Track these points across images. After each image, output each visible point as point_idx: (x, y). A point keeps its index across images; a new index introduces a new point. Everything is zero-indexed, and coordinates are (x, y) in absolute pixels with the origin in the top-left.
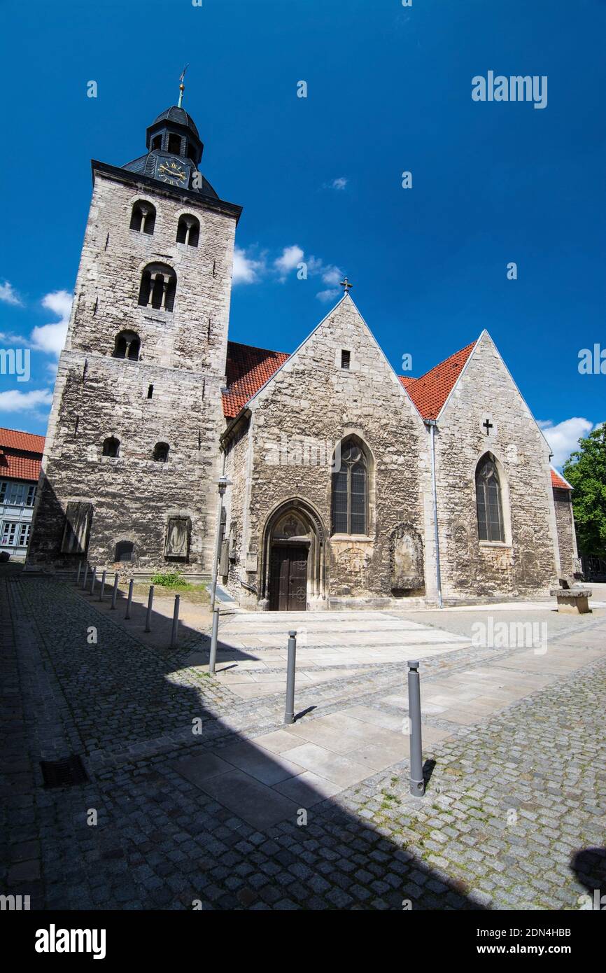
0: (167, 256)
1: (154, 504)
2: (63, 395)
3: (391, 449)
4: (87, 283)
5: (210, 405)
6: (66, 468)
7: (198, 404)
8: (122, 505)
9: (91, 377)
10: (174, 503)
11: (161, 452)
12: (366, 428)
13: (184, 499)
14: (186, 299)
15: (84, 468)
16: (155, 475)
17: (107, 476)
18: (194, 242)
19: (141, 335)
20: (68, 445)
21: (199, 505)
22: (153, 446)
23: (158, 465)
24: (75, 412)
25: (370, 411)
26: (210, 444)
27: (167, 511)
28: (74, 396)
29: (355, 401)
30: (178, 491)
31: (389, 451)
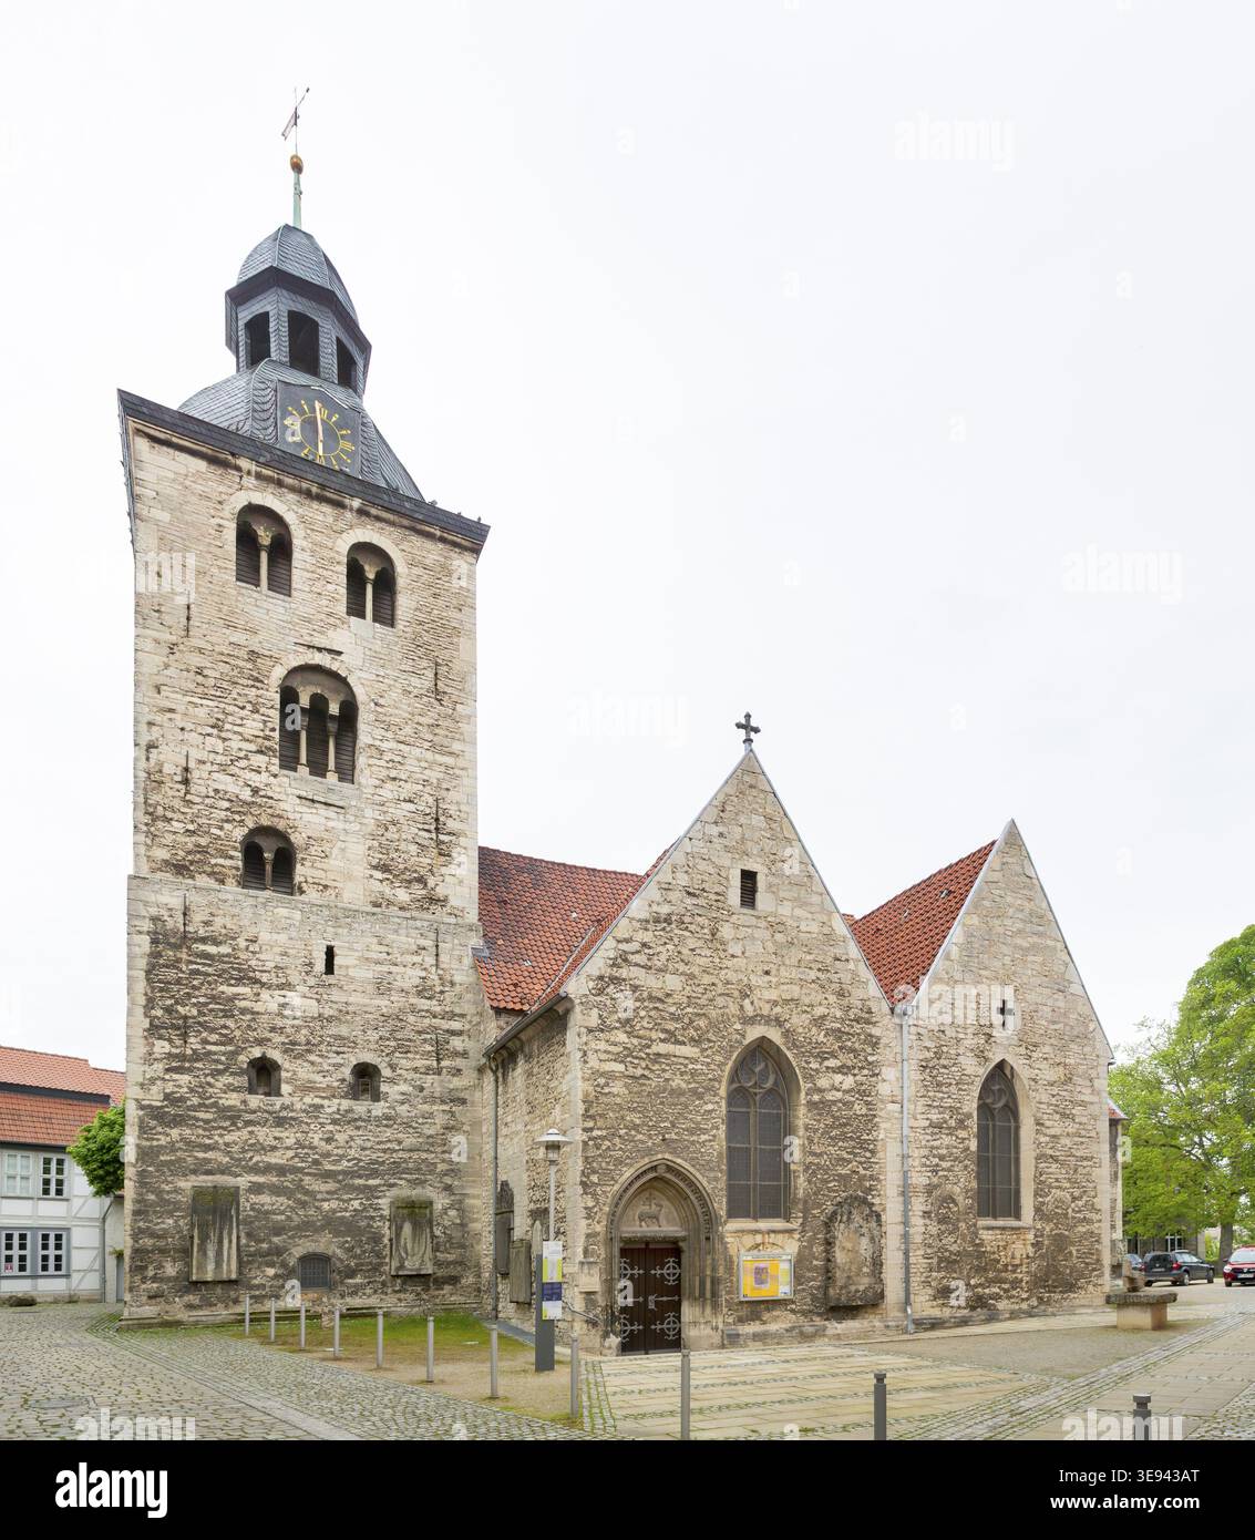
0: (330, 651)
1: (361, 1182)
2: (148, 972)
3: (832, 1063)
4: (158, 719)
5: (452, 984)
6: (177, 1121)
7: (429, 983)
8: (300, 1187)
9: (202, 933)
10: (401, 1179)
11: (365, 1078)
12: (787, 1025)
13: (419, 1169)
14: (382, 752)
15: (215, 1120)
16: (358, 1128)
17: (264, 1134)
18: (385, 616)
19: (297, 839)
20: (175, 1076)
21: (448, 1180)
22: (347, 1072)
23: (361, 1107)
24: (179, 1008)
25: (795, 991)
26: (459, 1062)
27: (388, 1194)
28: (172, 974)
29: (767, 973)
30: (406, 1155)
31: (827, 1068)
